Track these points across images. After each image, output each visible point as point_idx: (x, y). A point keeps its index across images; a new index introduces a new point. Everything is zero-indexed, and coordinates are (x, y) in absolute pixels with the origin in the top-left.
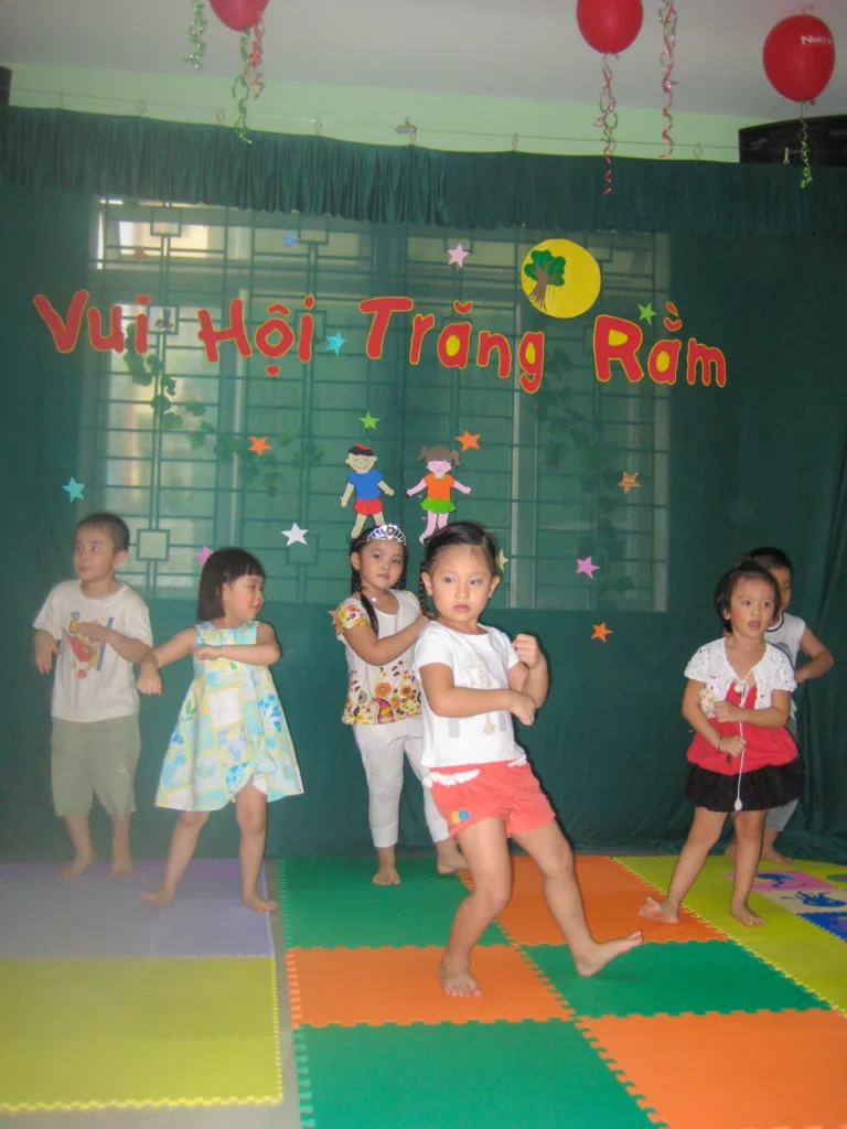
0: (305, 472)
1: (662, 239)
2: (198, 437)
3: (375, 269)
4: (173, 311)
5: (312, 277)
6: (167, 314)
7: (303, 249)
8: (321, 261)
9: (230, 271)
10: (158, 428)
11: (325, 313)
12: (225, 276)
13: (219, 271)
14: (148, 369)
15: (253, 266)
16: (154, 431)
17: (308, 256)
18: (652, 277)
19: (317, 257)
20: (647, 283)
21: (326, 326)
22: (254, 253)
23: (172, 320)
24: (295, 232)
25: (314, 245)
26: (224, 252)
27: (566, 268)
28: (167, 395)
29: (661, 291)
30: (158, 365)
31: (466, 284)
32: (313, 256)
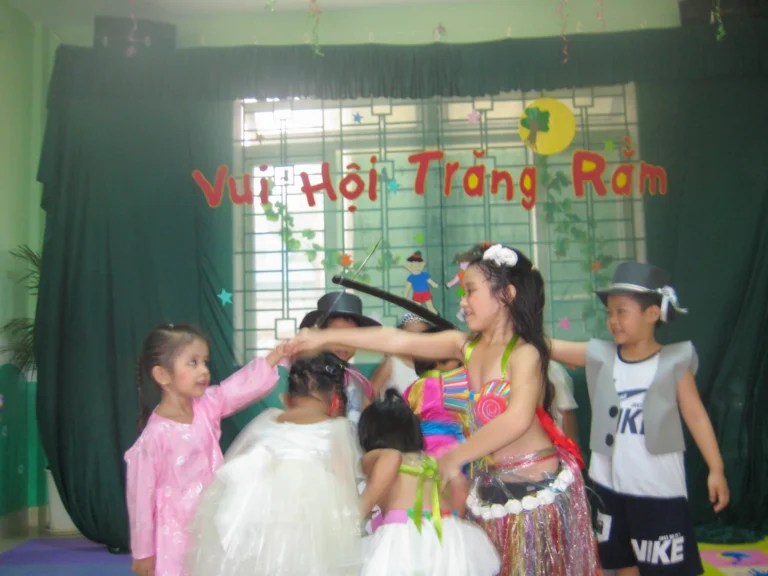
0: (386, 273)
1: (630, 88)
2: (312, 254)
3: (426, 127)
4: (289, 169)
5: (382, 138)
6: (286, 172)
7: (375, 119)
8: (388, 127)
9: (327, 140)
10: (285, 249)
11: (393, 162)
12: (324, 142)
13: (320, 140)
14: (276, 210)
15: (341, 135)
16: (282, 252)
17: (379, 124)
18: (625, 114)
19: (385, 124)
20: (622, 119)
21: (394, 171)
22: (342, 125)
23: (290, 176)
24: (369, 109)
25: (382, 116)
26: (323, 127)
27: (550, 119)
28: (289, 227)
29: (631, 124)
30: (282, 207)
31: (490, 132)
32: (382, 123)
